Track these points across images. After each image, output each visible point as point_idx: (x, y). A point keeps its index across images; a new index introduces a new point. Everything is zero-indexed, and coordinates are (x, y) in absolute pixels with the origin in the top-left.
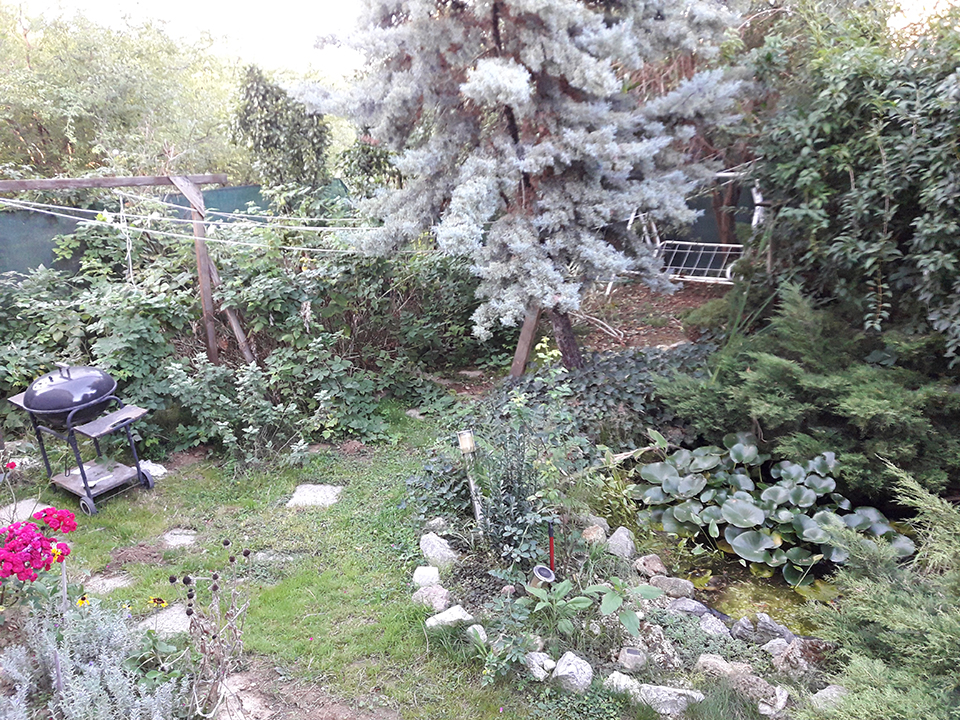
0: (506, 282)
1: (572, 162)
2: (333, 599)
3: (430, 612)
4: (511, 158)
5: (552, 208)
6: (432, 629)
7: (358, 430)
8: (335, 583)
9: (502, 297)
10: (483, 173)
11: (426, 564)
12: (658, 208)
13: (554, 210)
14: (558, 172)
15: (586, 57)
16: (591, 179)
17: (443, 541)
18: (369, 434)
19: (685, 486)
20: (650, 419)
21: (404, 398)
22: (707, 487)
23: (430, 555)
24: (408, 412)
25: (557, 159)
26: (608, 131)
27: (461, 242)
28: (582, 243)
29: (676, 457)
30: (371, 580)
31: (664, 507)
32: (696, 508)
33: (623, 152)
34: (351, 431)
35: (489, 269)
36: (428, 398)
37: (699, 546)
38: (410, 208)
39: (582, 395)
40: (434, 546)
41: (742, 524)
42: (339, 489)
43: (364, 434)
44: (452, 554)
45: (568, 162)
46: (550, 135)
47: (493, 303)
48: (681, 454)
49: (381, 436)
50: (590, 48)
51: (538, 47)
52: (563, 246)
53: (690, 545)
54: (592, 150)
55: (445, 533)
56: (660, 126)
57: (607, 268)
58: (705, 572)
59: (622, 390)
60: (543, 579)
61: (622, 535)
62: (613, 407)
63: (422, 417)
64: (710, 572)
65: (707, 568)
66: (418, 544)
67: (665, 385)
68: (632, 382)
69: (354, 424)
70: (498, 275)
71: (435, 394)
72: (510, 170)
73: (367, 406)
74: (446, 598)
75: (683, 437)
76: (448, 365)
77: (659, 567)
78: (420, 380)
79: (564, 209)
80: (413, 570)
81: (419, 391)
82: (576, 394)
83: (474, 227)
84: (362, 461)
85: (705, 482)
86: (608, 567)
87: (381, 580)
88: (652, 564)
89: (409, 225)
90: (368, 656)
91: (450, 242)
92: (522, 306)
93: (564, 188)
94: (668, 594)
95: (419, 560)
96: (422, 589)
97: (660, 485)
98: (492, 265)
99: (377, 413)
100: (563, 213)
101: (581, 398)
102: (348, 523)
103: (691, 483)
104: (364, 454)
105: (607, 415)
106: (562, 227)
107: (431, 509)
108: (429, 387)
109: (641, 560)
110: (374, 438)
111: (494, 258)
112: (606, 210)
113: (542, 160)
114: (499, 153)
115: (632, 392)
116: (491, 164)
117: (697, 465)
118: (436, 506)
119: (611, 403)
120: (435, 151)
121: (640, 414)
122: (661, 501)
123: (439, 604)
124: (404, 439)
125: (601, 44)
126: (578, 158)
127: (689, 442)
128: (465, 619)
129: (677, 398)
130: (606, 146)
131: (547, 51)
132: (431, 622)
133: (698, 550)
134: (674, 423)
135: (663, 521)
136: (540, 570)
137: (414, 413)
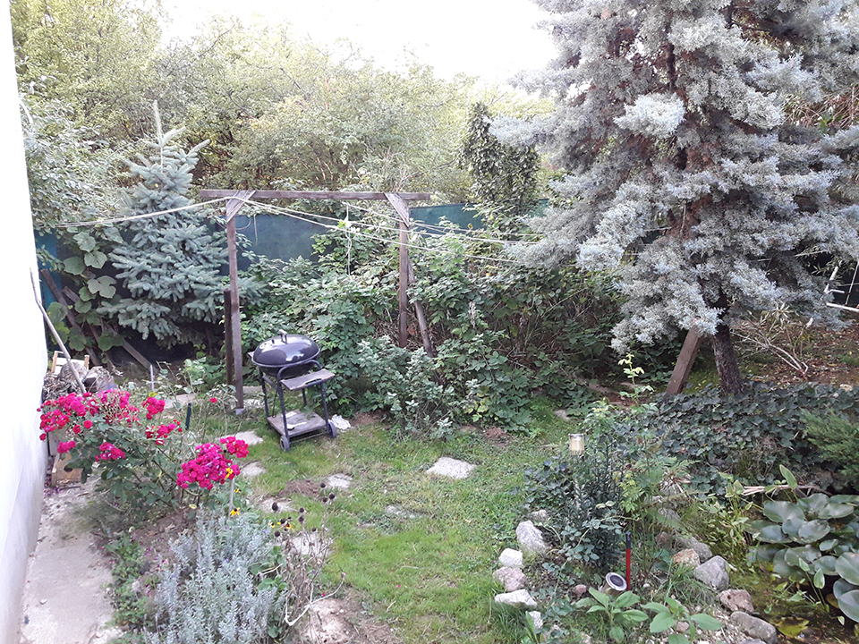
0: (650, 301)
1: (731, 191)
2: (431, 558)
3: (502, 589)
4: (668, 185)
5: (707, 233)
6: (497, 605)
7: (503, 419)
8: (438, 545)
9: (644, 314)
10: (635, 198)
11: (516, 548)
12: (827, 241)
13: (708, 235)
14: (716, 199)
15: (751, 91)
16: (756, 208)
17: (537, 531)
18: (512, 424)
19: (808, 530)
20: (799, 458)
21: (557, 398)
22: (830, 537)
23: (522, 541)
24: (557, 412)
25: (714, 187)
26: (772, 162)
27: (601, 259)
28: (734, 270)
29: (812, 501)
30: (465, 550)
31: (780, 547)
32: (811, 556)
33: (785, 183)
34: (496, 419)
35: (632, 287)
36: (577, 402)
37: (800, 593)
38: (573, 226)
39: (730, 423)
40: (529, 534)
41: (853, 580)
42: (471, 467)
43: (508, 424)
44: (542, 544)
45: (726, 191)
46: (714, 164)
47: (634, 319)
48: (816, 498)
49: (522, 428)
50: (759, 83)
51: (705, 84)
52: (713, 271)
53: (792, 590)
54: (750, 180)
55: (540, 524)
56: (838, 159)
57: (756, 297)
58: (801, 621)
59: (772, 423)
60: (613, 586)
61: (715, 564)
62: (758, 438)
63: (568, 418)
64: (807, 622)
65: (806, 618)
66: (515, 529)
67: (817, 423)
68: (786, 417)
69: (500, 413)
70: (642, 293)
71: (585, 399)
72: (665, 195)
73: (519, 400)
74: (521, 581)
75: (832, 481)
76: (610, 375)
77: (744, 603)
78: (574, 384)
79: (720, 235)
80: (502, 549)
81: (571, 394)
82: (724, 420)
83: (616, 248)
84: (499, 447)
85: (828, 529)
86: (689, 592)
87: (474, 553)
88: (740, 600)
89: (564, 242)
90: (438, 613)
91: (588, 259)
92: (660, 325)
93: (724, 215)
94: (747, 634)
95: (512, 543)
96: (503, 568)
97: (780, 524)
98: (638, 283)
99: (526, 407)
100: (718, 239)
101: (729, 425)
102: (466, 498)
103: (815, 529)
104: (503, 441)
105: (751, 446)
106: (716, 252)
107: (538, 501)
108: (581, 392)
109: (727, 592)
110: (516, 429)
111: (642, 277)
112: (763, 239)
113: (698, 187)
114: (657, 180)
115: (783, 427)
116: (644, 189)
117: (828, 511)
118: (542, 499)
119: (757, 434)
120: (595, 177)
121: (788, 450)
122: (779, 540)
123: (512, 583)
124: (543, 434)
125: (771, 79)
126: (737, 187)
127: (838, 488)
128: (527, 603)
129: (826, 440)
130: (768, 177)
131: (713, 86)
132: (500, 598)
133: (797, 597)
134: (825, 465)
135: (775, 561)
136: (612, 578)
137: (562, 414)
